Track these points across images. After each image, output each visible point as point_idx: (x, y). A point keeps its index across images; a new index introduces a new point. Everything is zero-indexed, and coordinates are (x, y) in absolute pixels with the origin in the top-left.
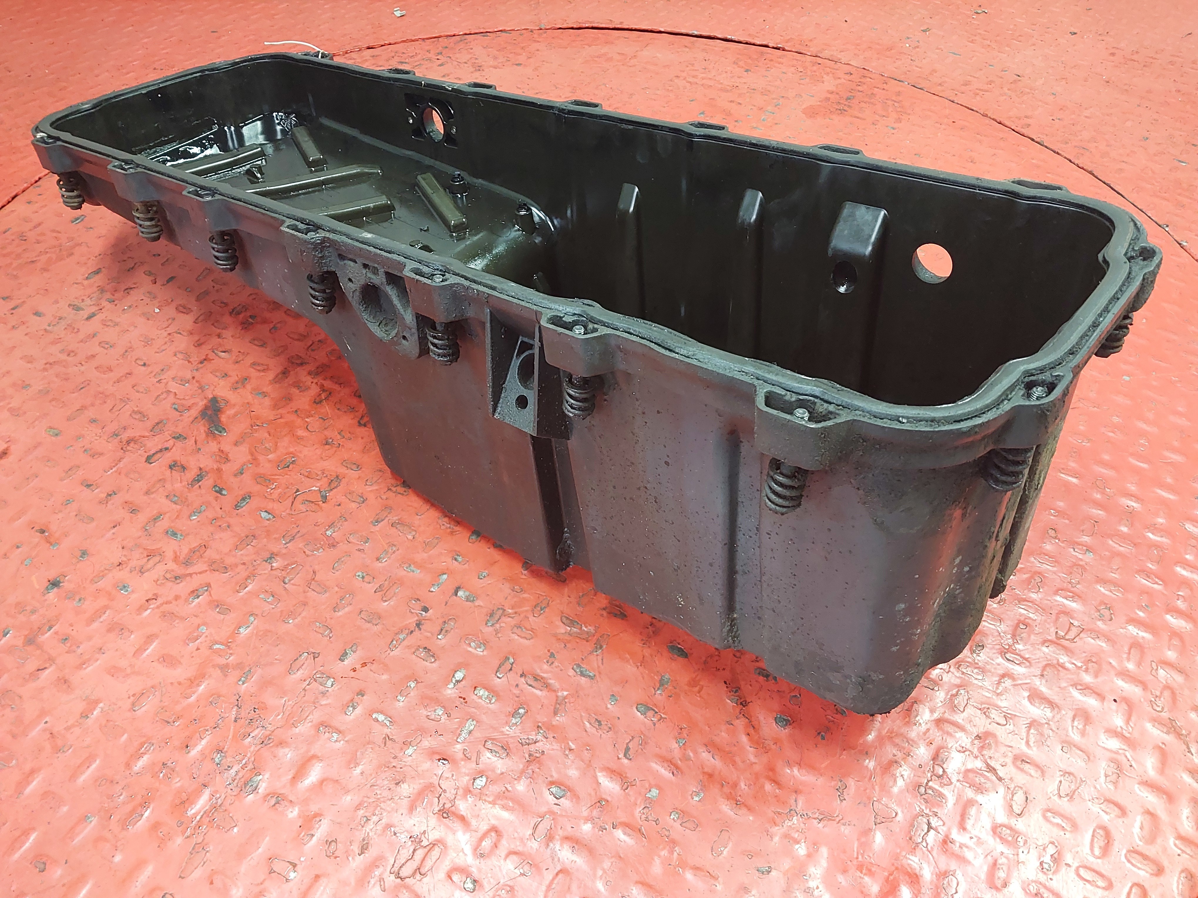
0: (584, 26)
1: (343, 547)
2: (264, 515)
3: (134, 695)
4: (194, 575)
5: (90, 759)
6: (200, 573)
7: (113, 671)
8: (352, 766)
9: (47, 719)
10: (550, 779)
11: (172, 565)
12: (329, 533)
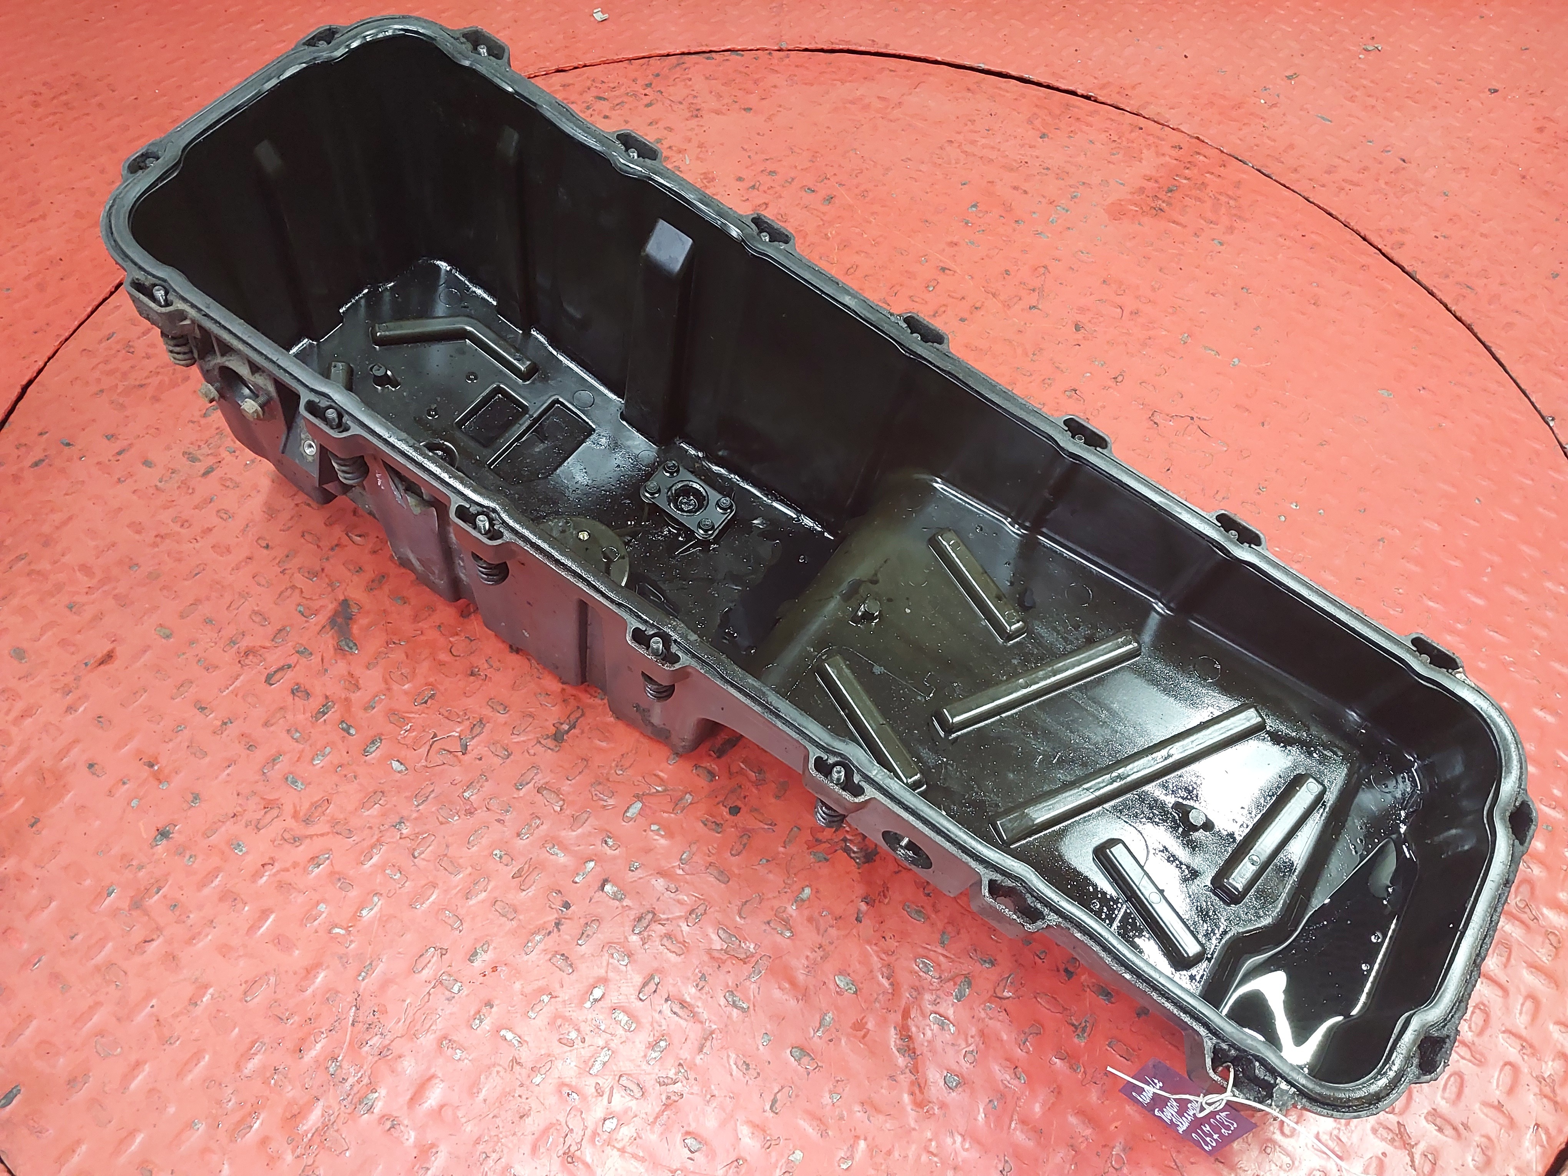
0: (837, 47)
1: (481, 814)
2: (395, 765)
3: (246, 982)
4: (315, 837)
5: (197, 1056)
6: (322, 835)
7: (224, 950)
8: (475, 1090)
9: (154, 1002)
10: (686, 1128)
11: (291, 823)
12: (466, 794)
